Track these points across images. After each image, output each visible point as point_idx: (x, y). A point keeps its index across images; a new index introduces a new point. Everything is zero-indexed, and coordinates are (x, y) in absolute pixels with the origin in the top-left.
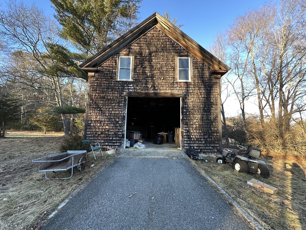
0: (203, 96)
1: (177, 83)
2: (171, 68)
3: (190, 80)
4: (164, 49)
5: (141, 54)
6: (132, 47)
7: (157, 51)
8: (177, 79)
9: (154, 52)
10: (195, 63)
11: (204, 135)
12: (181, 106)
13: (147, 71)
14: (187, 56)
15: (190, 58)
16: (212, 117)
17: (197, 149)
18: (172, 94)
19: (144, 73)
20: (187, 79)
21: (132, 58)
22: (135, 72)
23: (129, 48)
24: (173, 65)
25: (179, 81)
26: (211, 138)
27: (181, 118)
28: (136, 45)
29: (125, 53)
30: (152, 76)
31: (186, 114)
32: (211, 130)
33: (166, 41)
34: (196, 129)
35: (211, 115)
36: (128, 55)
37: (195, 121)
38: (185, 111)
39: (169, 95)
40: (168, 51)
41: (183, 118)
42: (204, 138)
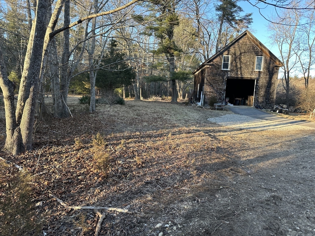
0: (268, 79)
1: (254, 71)
2: (252, 63)
3: (262, 70)
4: (249, 51)
5: (235, 54)
6: (230, 50)
7: (245, 52)
8: (255, 70)
9: (243, 53)
10: (266, 60)
11: (266, 100)
12: (255, 84)
13: (238, 65)
14: (261, 55)
15: (263, 57)
16: (271, 90)
17: (261, 107)
18: (251, 78)
19: (236, 66)
20: (260, 69)
21: (230, 56)
22: (231, 65)
23: (229, 51)
24: (253, 61)
25: (256, 70)
26: (269, 101)
27: (255, 91)
28: (233, 48)
29: (226, 53)
30: (241, 68)
31: (258, 89)
32: (270, 97)
33: (250, 46)
34: (262, 97)
35: (271, 89)
36: (228, 54)
37: (262, 92)
38: (257, 87)
39: (249, 79)
40: (251, 52)
41: (256, 91)
42: (266, 101)
